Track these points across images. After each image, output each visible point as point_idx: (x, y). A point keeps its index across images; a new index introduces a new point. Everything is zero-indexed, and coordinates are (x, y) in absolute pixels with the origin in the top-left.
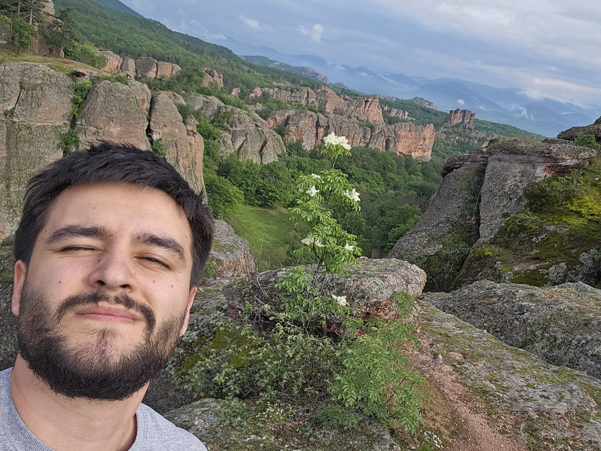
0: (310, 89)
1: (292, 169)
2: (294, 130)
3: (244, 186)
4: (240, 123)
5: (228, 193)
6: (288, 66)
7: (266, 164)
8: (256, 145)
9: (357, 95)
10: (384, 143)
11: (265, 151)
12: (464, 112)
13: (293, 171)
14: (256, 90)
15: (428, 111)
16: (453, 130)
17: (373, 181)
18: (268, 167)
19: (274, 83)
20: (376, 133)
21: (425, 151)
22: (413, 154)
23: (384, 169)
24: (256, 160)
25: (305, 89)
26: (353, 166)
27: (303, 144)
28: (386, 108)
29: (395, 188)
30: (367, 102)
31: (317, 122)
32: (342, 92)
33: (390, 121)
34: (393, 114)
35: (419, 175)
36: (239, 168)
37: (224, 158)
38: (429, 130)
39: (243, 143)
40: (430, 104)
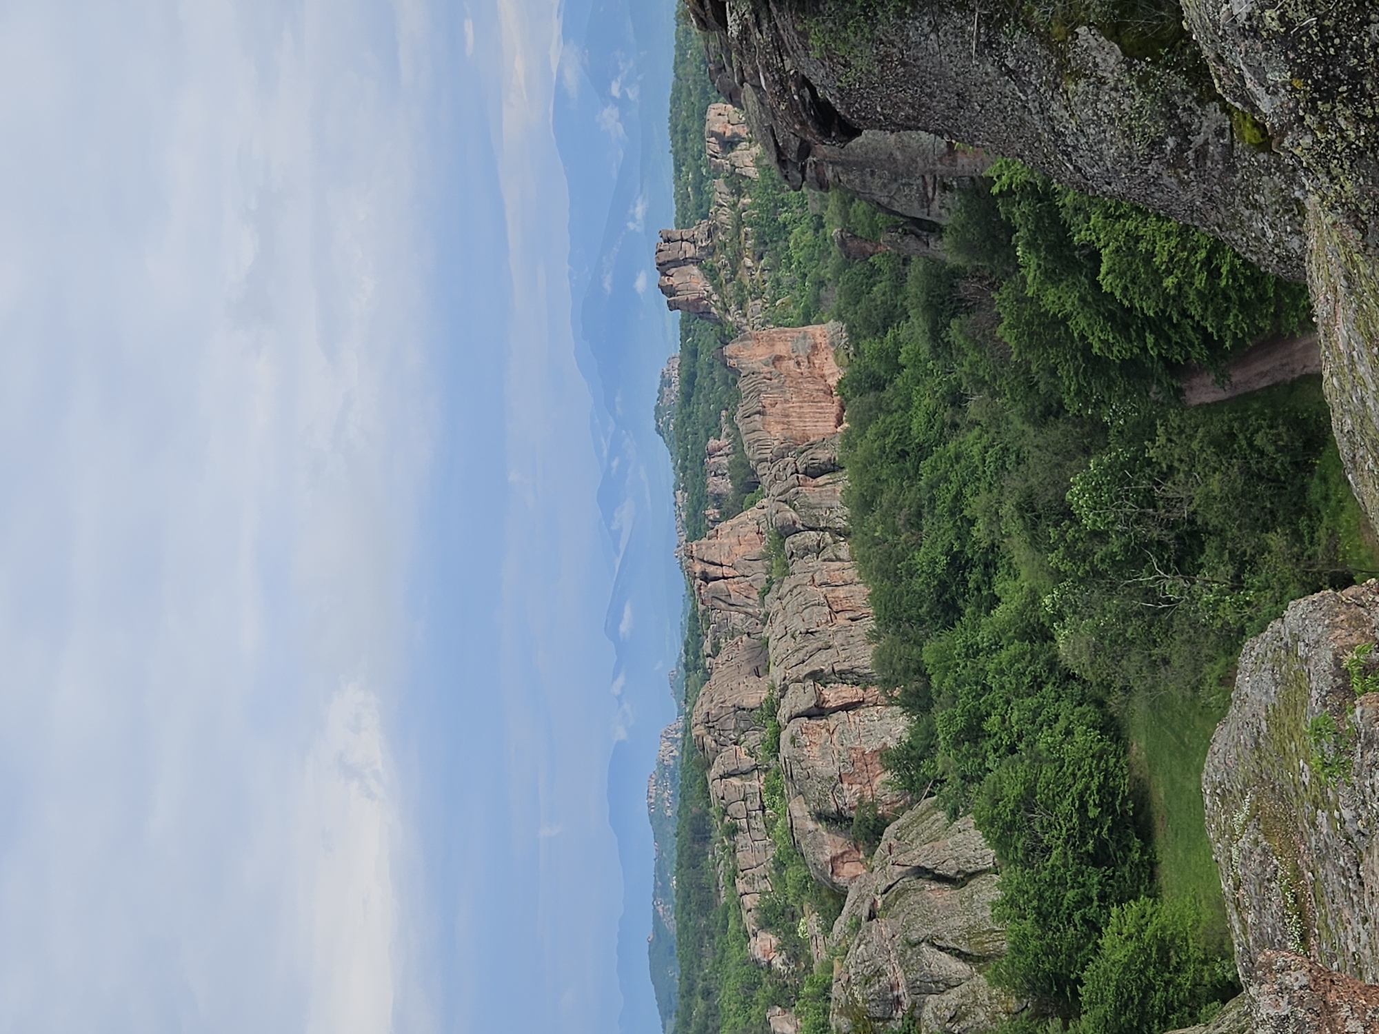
0: (713, 773)
1: (985, 758)
2: (856, 787)
3: (1092, 911)
4: (879, 973)
5: (1132, 961)
6: (660, 870)
7: (993, 852)
8: (940, 902)
9: (694, 618)
10: (821, 480)
11: (949, 869)
12: (663, 268)
13: (991, 756)
14: (759, 955)
15: (690, 380)
16: (729, 281)
17: (952, 477)
18: (1002, 844)
19: (723, 900)
20: (794, 515)
21: (815, 347)
22: (833, 382)
23: (903, 454)
24: (988, 891)
25: (716, 788)
26: (920, 556)
27: (892, 744)
28: (712, 512)
29: (957, 399)
30: (706, 578)
31: (810, 717)
32: (696, 669)
33: (749, 486)
34: (723, 485)
35: (895, 338)
36: (1034, 943)
37: (1013, 1004)
38: (746, 353)
39: (941, 949)
40: (666, 382)
